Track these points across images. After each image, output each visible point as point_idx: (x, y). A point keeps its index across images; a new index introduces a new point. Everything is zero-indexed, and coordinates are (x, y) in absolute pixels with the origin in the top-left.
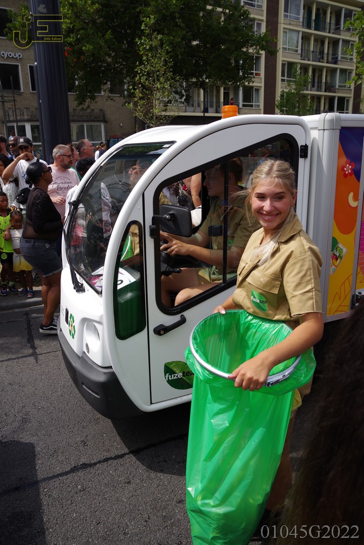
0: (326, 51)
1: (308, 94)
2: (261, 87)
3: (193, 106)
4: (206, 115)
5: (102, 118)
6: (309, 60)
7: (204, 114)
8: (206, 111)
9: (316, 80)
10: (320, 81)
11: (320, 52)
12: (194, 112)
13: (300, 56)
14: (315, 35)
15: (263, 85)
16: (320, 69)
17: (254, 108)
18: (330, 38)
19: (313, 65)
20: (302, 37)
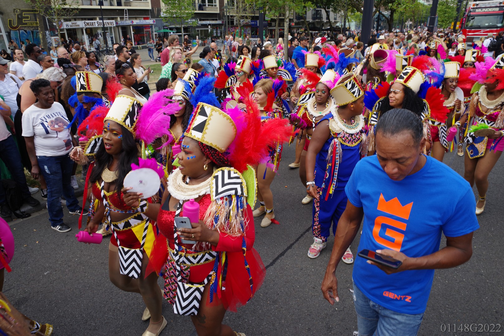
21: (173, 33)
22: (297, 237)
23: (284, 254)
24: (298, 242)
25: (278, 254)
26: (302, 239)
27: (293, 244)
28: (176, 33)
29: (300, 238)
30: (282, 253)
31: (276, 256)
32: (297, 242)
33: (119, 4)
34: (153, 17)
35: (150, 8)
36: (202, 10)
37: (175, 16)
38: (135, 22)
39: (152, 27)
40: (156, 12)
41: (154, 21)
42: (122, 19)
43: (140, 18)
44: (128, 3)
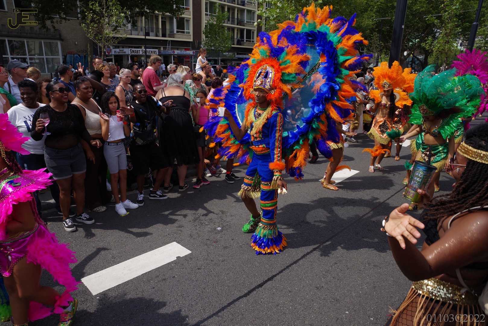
1: (225, 26)
3: (136, 30)
4: (147, 37)
5: (58, 36)
7: (145, 37)
8: (147, 34)
9: (231, 15)
10: (233, 17)
12: (138, 35)
15: (191, 17)
16: (233, 9)
17: (185, 34)
19: (228, 5)
21: (211, 64)
22: (282, 269)
23: (262, 285)
24: (282, 274)
25: (256, 284)
26: (287, 271)
27: (275, 276)
28: (213, 64)
29: (284, 269)
30: (260, 284)
31: (253, 287)
32: (280, 274)
33: (164, 35)
34: (193, 49)
35: (191, 40)
36: (240, 45)
37: (213, 48)
38: (176, 52)
39: (191, 57)
40: (196, 44)
41: (193, 53)
42: (165, 48)
43: (181, 49)
44: (172, 35)
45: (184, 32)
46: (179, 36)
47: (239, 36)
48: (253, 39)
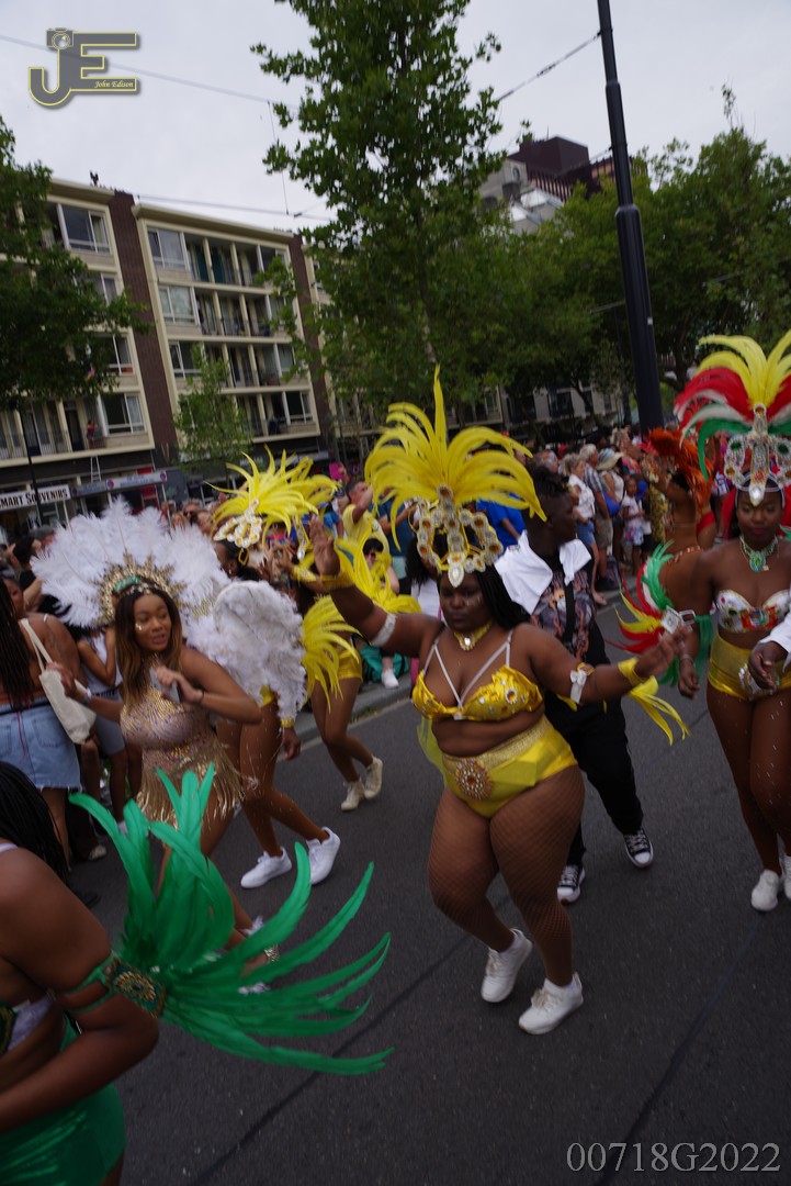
0: (245, 317)
1: (231, 395)
2: (138, 392)
3: (5, 446)
4: (35, 460)
6: (218, 334)
7: (30, 460)
8: (33, 452)
9: (240, 368)
10: (248, 369)
11: (236, 320)
12: (9, 458)
13: (200, 330)
14: (219, 292)
15: (141, 388)
16: (244, 348)
17: (133, 433)
18: (247, 295)
19: (228, 344)
20: (197, 298)
33: (78, 446)
34: (160, 465)
35: (151, 445)
36: (279, 433)
37: (208, 456)
38: (118, 482)
39: (159, 489)
40: (166, 453)
41: (162, 476)
42: (86, 479)
43: (128, 473)
44: (98, 441)
45: (128, 430)
46: (118, 441)
47: (271, 412)
48: (308, 411)
